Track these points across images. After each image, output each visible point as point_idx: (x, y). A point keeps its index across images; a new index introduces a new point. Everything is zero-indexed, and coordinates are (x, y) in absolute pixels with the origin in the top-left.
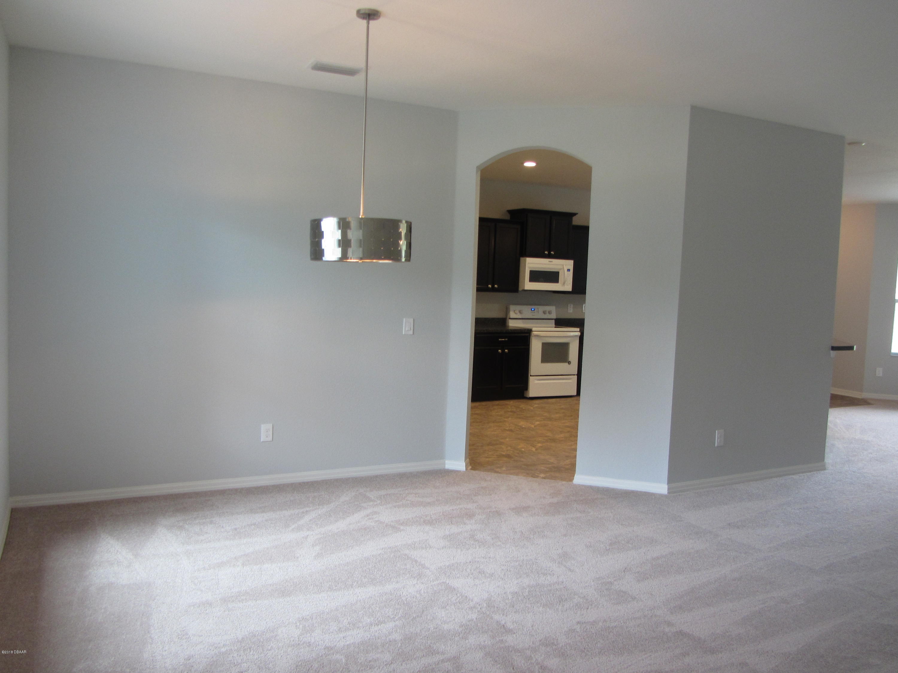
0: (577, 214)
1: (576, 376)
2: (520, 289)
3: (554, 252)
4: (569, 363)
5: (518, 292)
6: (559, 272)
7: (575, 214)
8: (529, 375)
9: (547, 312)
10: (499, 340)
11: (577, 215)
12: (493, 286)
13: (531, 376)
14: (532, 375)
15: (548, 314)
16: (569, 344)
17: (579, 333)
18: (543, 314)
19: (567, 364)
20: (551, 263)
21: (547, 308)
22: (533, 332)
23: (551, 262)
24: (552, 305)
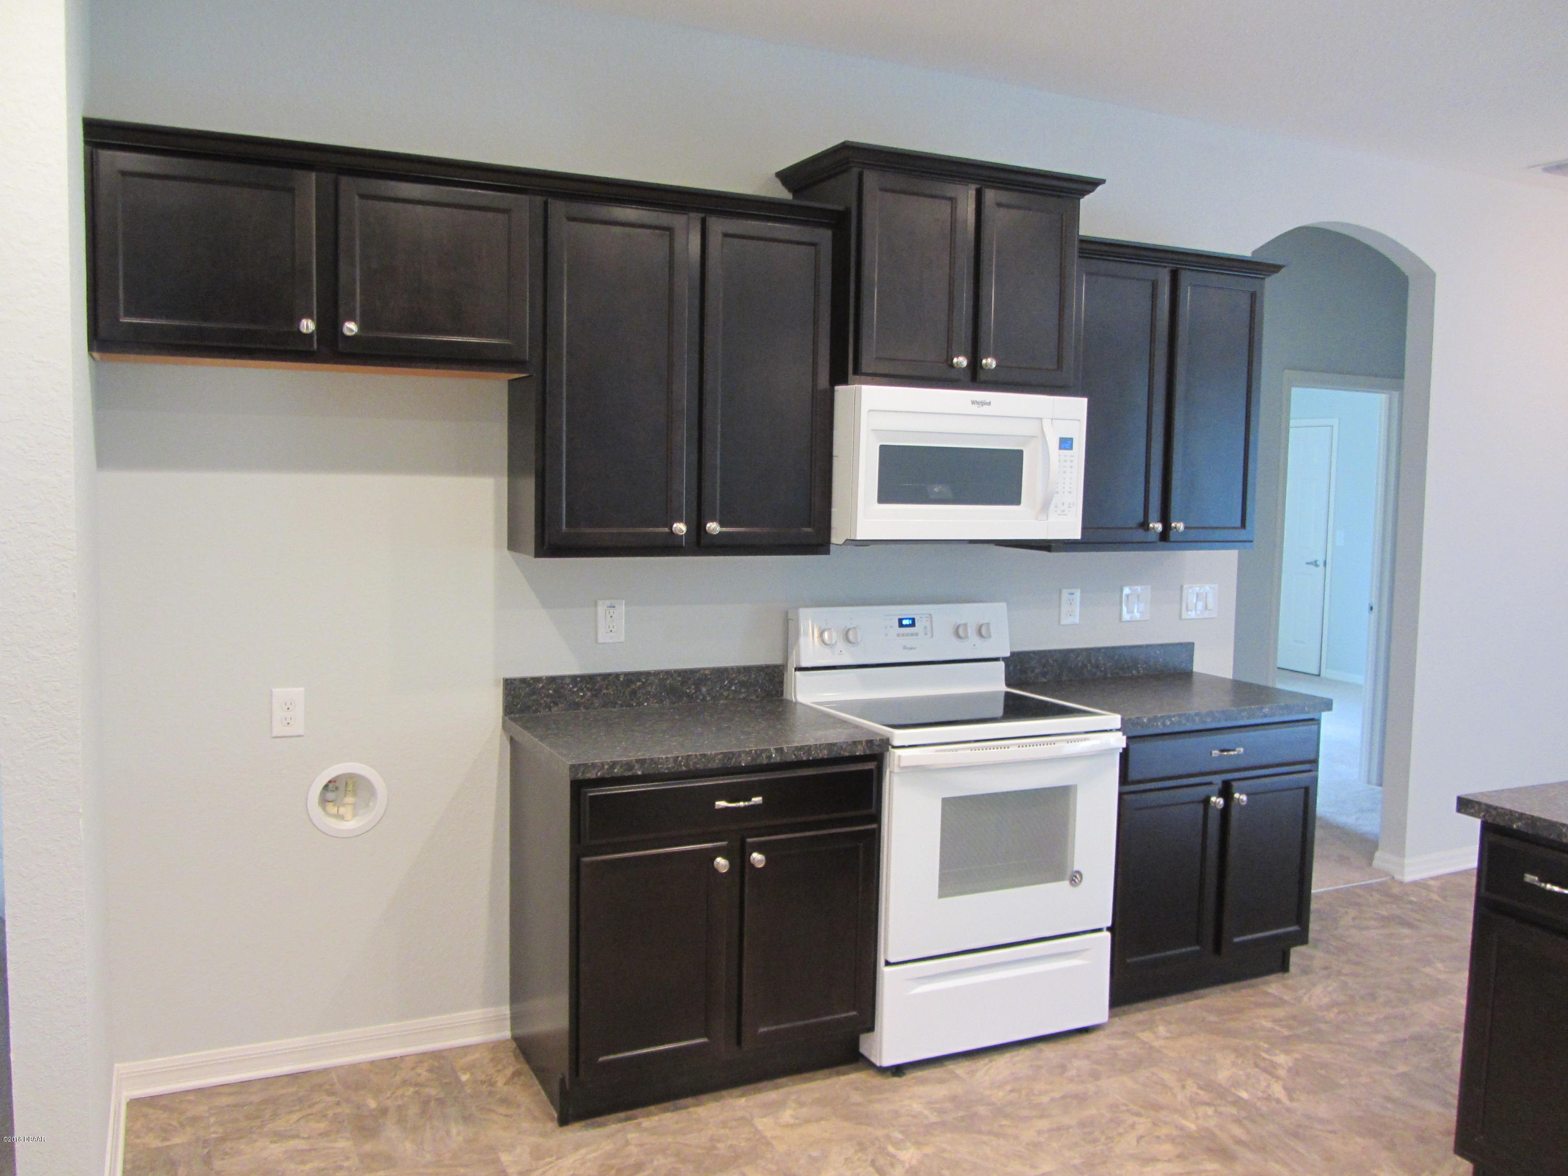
0: (1103, 182)
1: (1107, 935)
2: (837, 538)
3: (996, 357)
4: (1075, 878)
5: (827, 552)
6: (1019, 453)
7: (1091, 184)
8: (881, 962)
9: (971, 631)
10: (718, 803)
11: (1100, 188)
12: (698, 528)
13: (888, 963)
14: (892, 960)
15: (973, 638)
16: (1076, 791)
17: (1120, 734)
18: (955, 641)
19: (1066, 884)
20: (985, 410)
21: (969, 614)
22: (898, 752)
23: (983, 403)
24: (991, 599)
